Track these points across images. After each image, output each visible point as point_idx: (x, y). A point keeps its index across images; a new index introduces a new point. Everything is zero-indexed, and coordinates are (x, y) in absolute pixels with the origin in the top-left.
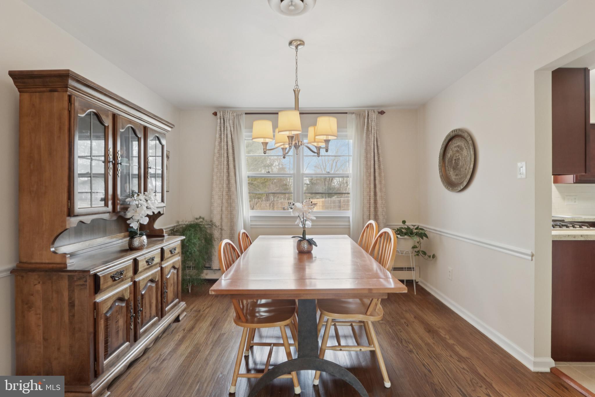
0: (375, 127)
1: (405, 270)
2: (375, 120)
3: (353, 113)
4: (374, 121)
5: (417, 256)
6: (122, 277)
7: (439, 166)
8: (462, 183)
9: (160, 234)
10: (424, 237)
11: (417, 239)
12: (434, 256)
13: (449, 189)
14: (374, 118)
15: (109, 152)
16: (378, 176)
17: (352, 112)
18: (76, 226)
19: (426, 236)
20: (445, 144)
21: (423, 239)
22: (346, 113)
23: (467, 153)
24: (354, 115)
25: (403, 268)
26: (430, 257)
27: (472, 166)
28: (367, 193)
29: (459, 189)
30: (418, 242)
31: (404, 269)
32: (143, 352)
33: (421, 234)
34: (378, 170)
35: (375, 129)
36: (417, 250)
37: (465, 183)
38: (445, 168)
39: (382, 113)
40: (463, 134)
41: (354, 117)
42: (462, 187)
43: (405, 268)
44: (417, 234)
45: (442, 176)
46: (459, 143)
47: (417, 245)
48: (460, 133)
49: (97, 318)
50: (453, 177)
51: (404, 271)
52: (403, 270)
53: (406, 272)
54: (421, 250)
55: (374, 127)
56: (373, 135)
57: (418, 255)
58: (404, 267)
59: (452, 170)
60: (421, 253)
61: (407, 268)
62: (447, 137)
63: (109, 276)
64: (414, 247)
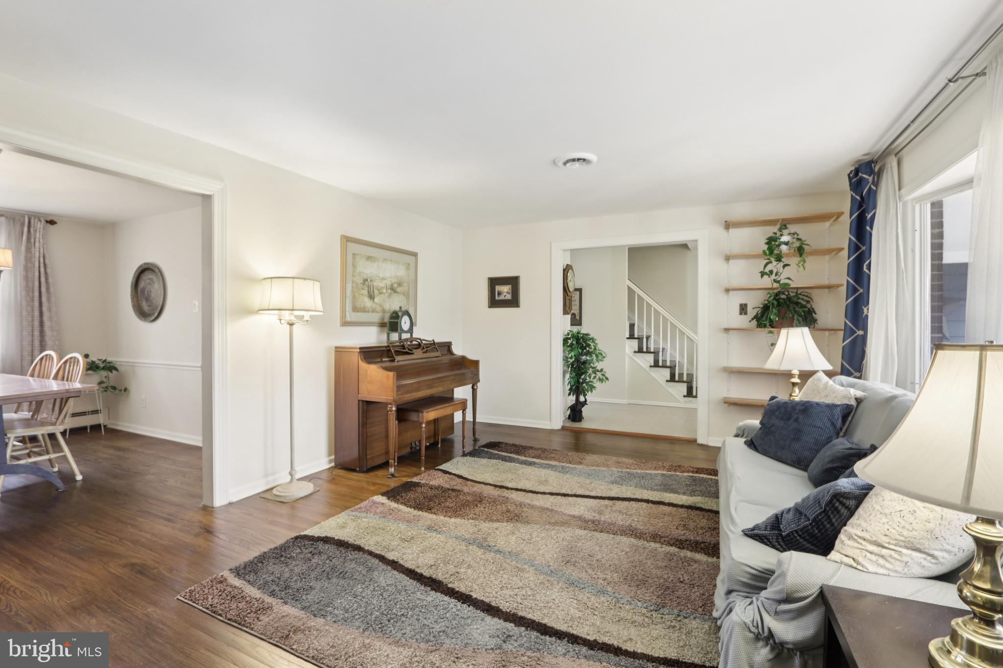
0: (41, 240)
1: (89, 414)
2: (41, 229)
4: (39, 230)
5: (105, 393)
7: (131, 295)
8: (153, 314)
10: (114, 371)
11: (104, 373)
12: (126, 390)
13: (141, 319)
14: (39, 228)
16: (45, 302)
19: (116, 369)
20: (136, 276)
21: (111, 372)
23: (157, 287)
26: (121, 390)
27: (162, 299)
29: (151, 319)
30: (106, 377)
31: (87, 413)
33: (110, 367)
34: (46, 294)
35: (41, 243)
36: (104, 385)
37: (156, 314)
38: (138, 298)
39: (51, 222)
40: (154, 269)
42: (153, 318)
43: (89, 412)
44: (103, 368)
45: (134, 306)
46: (150, 277)
47: (104, 380)
48: (152, 267)
50: (145, 307)
51: (87, 416)
53: (90, 416)
54: (110, 385)
55: (39, 239)
56: (38, 249)
57: (106, 391)
58: (87, 411)
59: (144, 301)
60: (110, 388)
61: (92, 411)
62: (137, 270)
64: (100, 383)
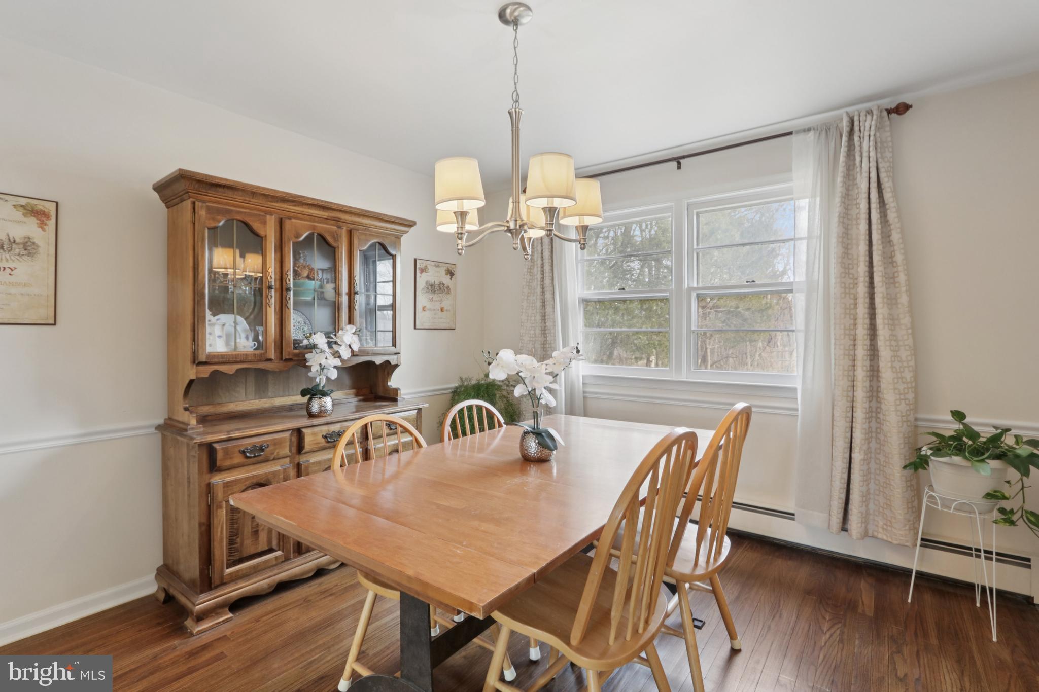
0: (872, 154)
2: (872, 133)
3: (809, 130)
4: (869, 136)
6: (262, 454)
9: (394, 397)
14: (867, 128)
15: (268, 273)
16: (880, 284)
17: (806, 127)
18: (207, 376)
22: (790, 133)
24: (811, 133)
25: (970, 549)
28: (845, 329)
30: (1010, 483)
31: (973, 552)
32: (314, 572)
34: (881, 268)
35: (871, 159)
39: (902, 109)
41: (812, 138)
49: (211, 506)
52: (971, 555)
55: (869, 152)
56: (865, 175)
60: (1024, 517)
63: (237, 450)
64: (993, 496)
